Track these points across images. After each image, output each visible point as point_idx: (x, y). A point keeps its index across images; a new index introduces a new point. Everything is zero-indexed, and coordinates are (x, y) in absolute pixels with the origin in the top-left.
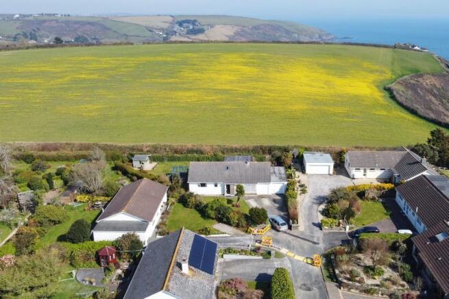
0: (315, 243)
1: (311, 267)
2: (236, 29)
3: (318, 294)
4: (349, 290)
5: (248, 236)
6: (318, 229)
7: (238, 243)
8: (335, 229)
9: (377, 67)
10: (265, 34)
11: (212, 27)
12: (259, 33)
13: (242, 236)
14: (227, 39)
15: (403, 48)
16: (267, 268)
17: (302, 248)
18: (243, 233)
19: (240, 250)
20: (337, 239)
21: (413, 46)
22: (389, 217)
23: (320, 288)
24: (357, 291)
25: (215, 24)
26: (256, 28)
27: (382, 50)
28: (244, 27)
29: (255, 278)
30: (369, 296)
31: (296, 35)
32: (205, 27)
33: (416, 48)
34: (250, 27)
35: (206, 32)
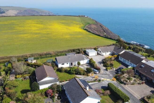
0: (109, 75)
1: (113, 81)
2: (18, 11)
3: (121, 88)
4: (128, 85)
5: (89, 77)
6: (106, 71)
7: (88, 80)
8: (111, 70)
9: (78, 23)
10: (29, 13)
11: (8, 11)
12: (27, 13)
13: (87, 77)
14: (15, 15)
15: (82, 17)
16: (102, 85)
17: (107, 77)
18: (87, 76)
19: (90, 81)
20: (113, 73)
21: (85, 16)
22: (121, 64)
23: (120, 86)
24: (130, 85)
25: (9, 10)
26: (25, 11)
27: (76, 17)
28: (20, 10)
29: (101, 88)
30: (134, 85)
31: (41, 13)
32: (5, 11)
33: (86, 16)
34: (23, 11)
35: (6, 13)
